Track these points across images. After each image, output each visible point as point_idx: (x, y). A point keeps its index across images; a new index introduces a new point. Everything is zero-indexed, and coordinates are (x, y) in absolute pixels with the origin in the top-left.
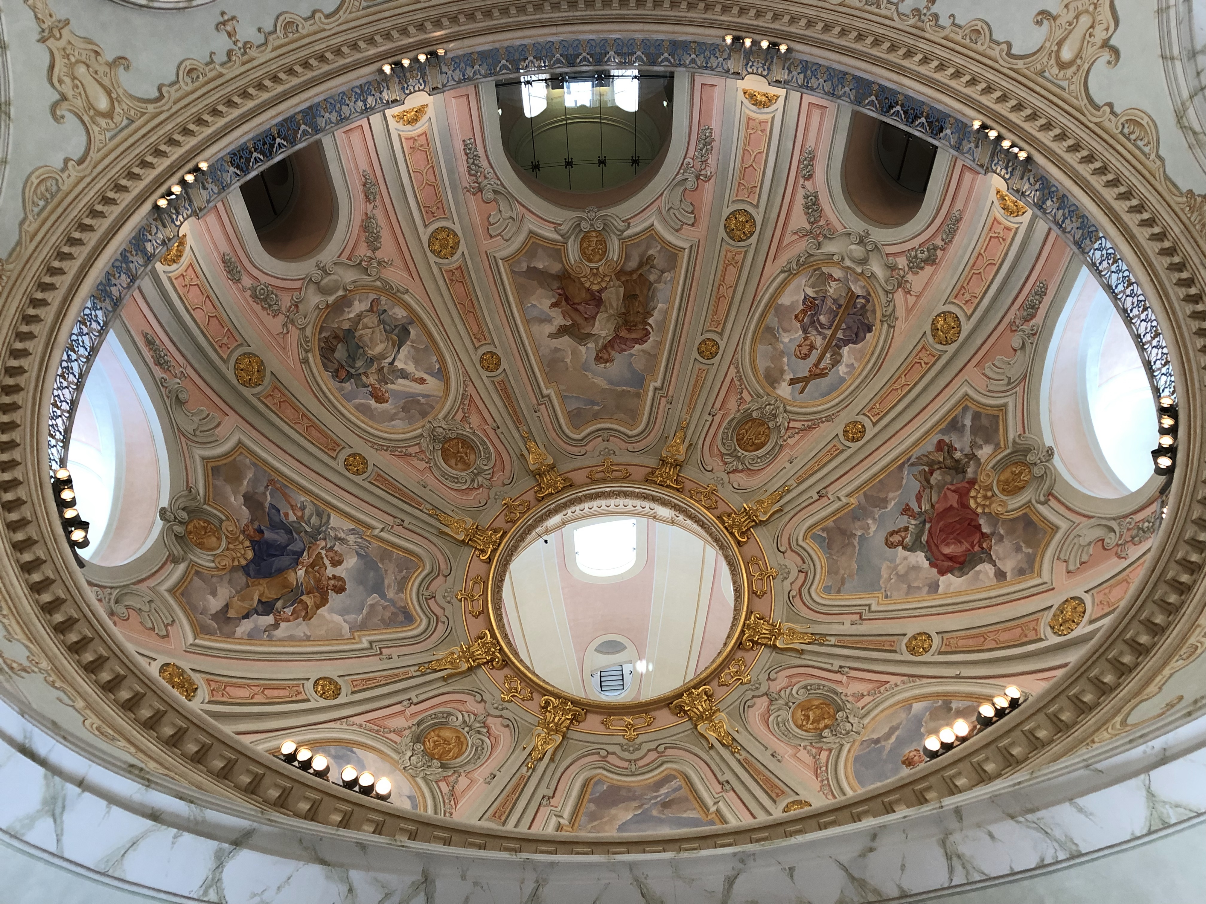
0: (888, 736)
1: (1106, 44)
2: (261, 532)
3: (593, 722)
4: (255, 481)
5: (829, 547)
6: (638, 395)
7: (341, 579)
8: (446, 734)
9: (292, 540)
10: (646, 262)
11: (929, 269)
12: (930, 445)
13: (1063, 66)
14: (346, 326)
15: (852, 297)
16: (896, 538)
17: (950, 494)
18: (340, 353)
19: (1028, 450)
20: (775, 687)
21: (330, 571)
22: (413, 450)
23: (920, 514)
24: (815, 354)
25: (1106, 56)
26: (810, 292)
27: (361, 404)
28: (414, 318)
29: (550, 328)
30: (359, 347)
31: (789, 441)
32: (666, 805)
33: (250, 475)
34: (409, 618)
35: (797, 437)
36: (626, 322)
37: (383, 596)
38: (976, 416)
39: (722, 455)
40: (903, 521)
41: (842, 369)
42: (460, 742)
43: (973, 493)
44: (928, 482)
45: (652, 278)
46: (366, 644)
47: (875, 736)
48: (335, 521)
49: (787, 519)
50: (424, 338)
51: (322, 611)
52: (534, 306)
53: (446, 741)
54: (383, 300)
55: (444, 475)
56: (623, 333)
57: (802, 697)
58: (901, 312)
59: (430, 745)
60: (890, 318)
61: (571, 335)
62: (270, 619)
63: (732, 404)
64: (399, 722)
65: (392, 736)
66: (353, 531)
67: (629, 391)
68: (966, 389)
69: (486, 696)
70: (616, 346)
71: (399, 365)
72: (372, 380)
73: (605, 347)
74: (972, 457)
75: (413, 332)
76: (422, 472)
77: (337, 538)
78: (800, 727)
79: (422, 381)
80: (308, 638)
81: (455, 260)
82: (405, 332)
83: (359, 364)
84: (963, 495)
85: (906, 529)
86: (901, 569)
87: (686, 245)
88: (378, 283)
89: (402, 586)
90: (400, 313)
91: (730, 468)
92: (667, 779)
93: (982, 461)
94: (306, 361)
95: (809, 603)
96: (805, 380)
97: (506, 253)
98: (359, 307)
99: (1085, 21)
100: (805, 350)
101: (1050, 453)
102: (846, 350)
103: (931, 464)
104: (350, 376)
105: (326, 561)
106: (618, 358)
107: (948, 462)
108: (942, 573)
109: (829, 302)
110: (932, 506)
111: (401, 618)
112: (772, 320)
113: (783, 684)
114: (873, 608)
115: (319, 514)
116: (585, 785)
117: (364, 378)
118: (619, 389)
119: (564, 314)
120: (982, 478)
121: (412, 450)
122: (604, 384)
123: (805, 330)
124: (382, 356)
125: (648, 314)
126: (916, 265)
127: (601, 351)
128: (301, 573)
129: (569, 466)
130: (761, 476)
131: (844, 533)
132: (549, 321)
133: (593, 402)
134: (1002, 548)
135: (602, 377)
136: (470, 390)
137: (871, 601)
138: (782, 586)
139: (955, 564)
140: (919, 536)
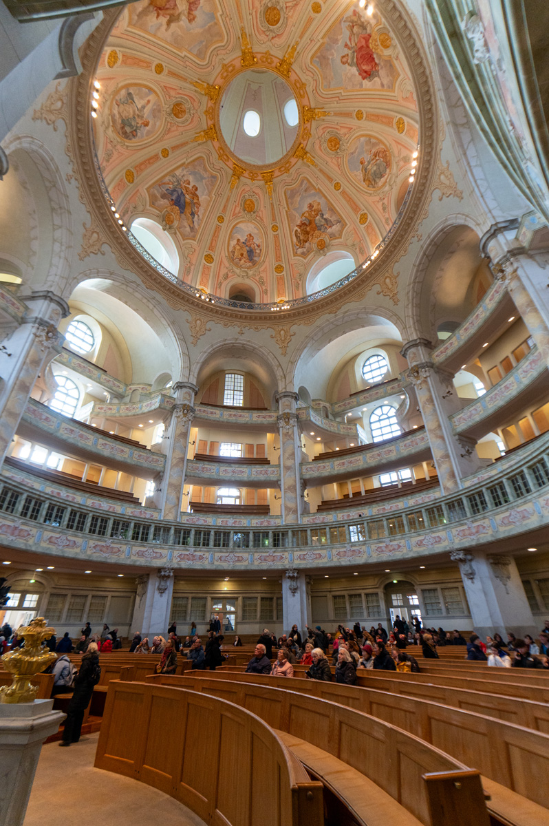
0: (355, 152)
2: (172, 200)
4: (158, 191)
5: (321, 65)
6: (216, 24)
7: (194, 186)
8: (248, 202)
9: (177, 192)
12: (350, 12)
14: (120, 121)
16: (345, 60)
17: (362, 40)
18: (128, 129)
20: (320, 133)
21: (190, 187)
22: (169, 127)
23: (352, 48)
27: (147, 133)
28: (127, 86)
29: (165, 26)
30: (128, 120)
31: (289, 14)
32: (306, 191)
33: (156, 192)
35: (292, 11)
37: (205, 178)
39: (264, 32)
40: (346, 51)
42: (252, 202)
43: (370, 41)
44: (352, 31)
46: (214, 196)
47: (352, 151)
48: (178, 172)
49: (302, 55)
50: (135, 88)
51: (200, 199)
52: (151, 26)
53: (249, 205)
54: (117, 98)
55: (183, 123)
57: (328, 137)
59: (247, 209)
61: (173, 21)
62: (196, 216)
63: (257, 4)
64: (238, 209)
65: (240, 214)
66: (183, 170)
67: (211, 25)
69: (248, 183)
70: (193, 8)
71: (139, 107)
72: (140, 122)
73: (189, 13)
75: (131, 91)
76: (177, 130)
77: (183, 176)
78: (331, 149)
79: (149, 101)
80: (206, 210)
81: (120, 56)
82: (130, 94)
83: (133, 123)
84: (367, 41)
85: (348, 55)
86: (349, 75)
88: (112, 96)
89: (205, 170)
90: (123, 92)
91: (270, 37)
93: (373, 25)
94: (127, 146)
95: (321, 94)
98: (116, 112)
104: (135, 130)
105: (187, 186)
106: (197, 13)
107: (359, 22)
108: (364, 78)
110: (356, 45)
111: (213, 179)
113: (322, 132)
114: (343, 94)
115: (173, 177)
116: (285, 194)
117: (138, 125)
118: (207, 27)
119: (163, 16)
120: (373, 35)
122: (201, 30)
124: (134, 112)
127: (189, 16)
128: (187, 196)
129: (213, 79)
130: (284, 37)
131: (324, 57)
132: (161, 25)
133: (201, 42)
134: (382, 72)
135: (197, 27)
136: (162, 84)
137: (342, 91)
138: (309, 89)
139: (367, 75)
140: (353, 59)
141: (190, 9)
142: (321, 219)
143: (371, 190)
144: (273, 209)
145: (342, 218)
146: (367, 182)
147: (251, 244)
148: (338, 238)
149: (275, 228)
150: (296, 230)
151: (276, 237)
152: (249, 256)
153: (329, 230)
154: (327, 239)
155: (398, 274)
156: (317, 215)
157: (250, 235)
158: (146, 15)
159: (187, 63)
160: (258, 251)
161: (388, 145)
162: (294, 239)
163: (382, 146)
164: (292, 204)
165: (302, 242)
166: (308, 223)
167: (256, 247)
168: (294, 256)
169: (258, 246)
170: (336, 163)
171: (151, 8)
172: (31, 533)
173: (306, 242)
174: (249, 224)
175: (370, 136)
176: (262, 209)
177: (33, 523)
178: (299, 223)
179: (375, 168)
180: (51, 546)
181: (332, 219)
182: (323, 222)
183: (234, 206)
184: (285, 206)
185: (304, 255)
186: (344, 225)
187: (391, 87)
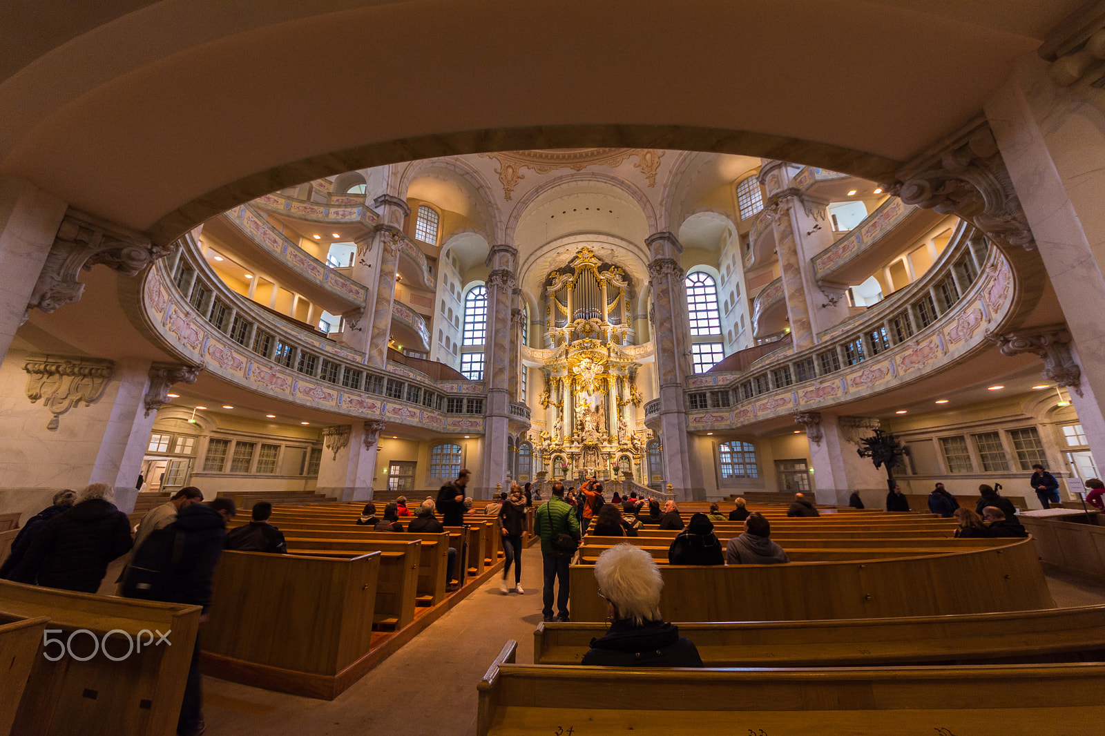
172: (834, 386)
177: (830, 376)
180: (860, 388)
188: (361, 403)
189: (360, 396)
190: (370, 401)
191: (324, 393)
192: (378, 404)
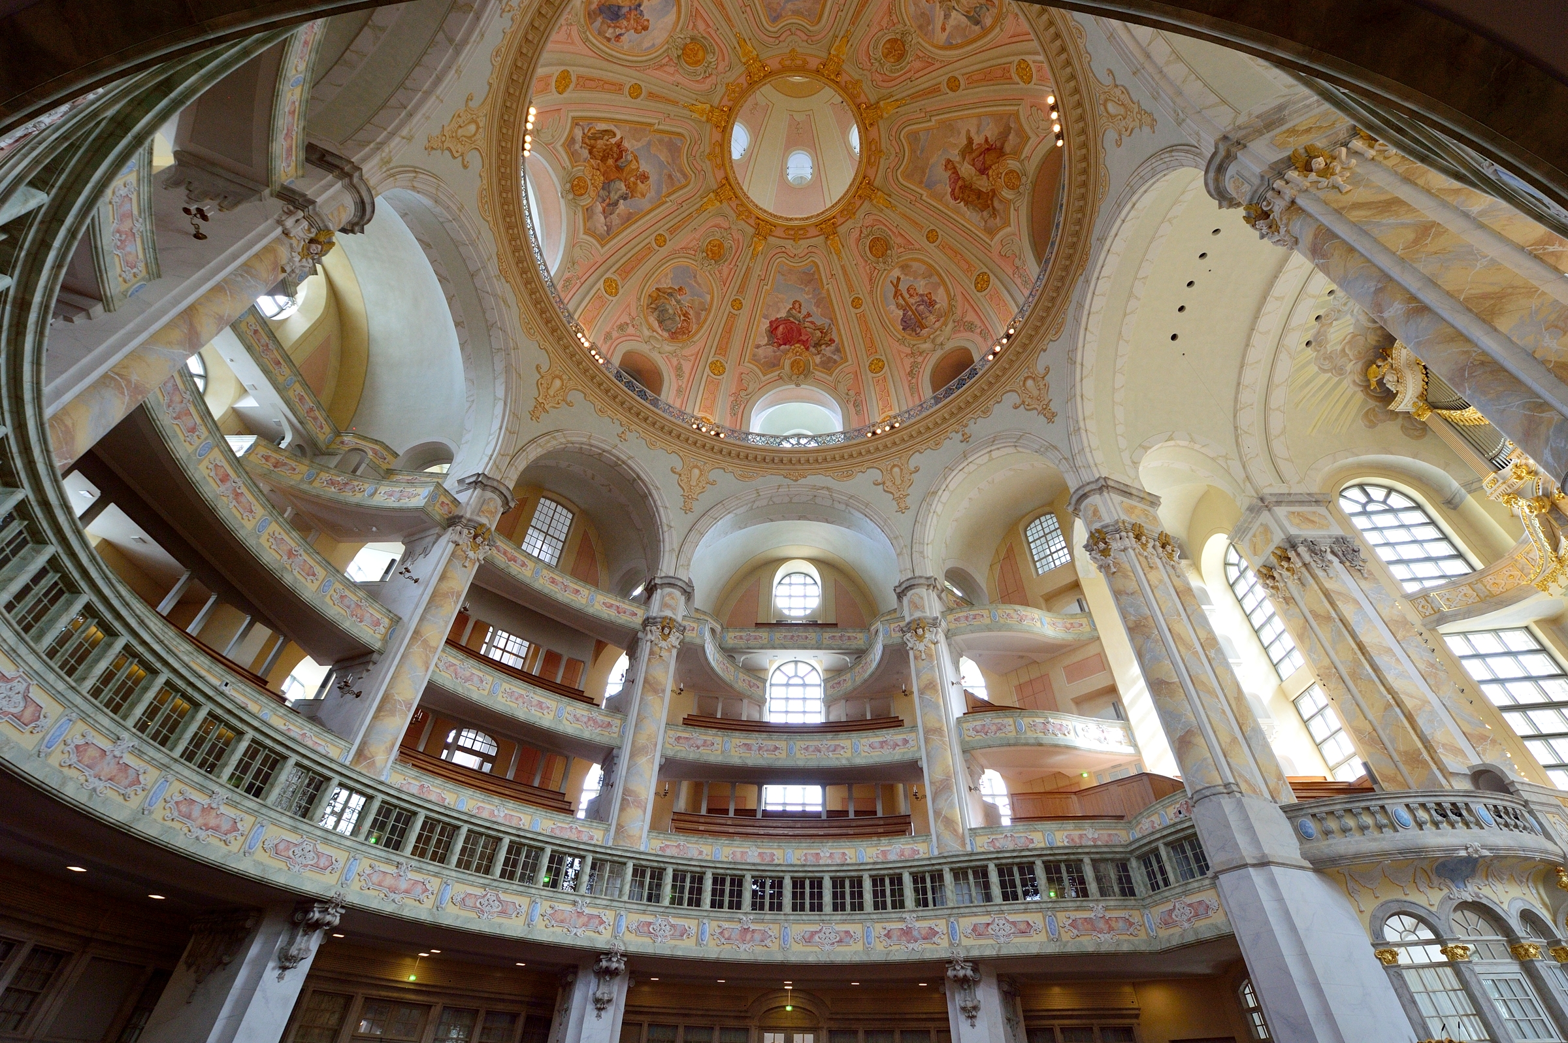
0: (696, 282)
1: (884, 483)
3: (717, 136)
5: (804, 272)
6: (921, 182)
8: (701, 54)
10: (994, 213)
11: (908, 370)
12: (835, 336)
13: (894, 466)
15: (923, 327)
16: (797, 306)
17: (807, 337)
19: (806, 376)
20: (735, 234)
23: (804, 321)
24: (907, 296)
25: (880, 481)
26: (937, 306)
28: (986, 32)
29: (973, 134)
31: (868, 267)
32: (670, 176)
34: (775, 19)
35: (868, 272)
36: (965, 187)
38: (835, 362)
39: (874, 226)
40: (804, 312)
41: (893, 307)
42: (697, 63)
43: (802, 347)
44: (818, 329)
45: (985, 213)
47: (698, 276)
49: (825, 255)
52: (988, 124)
53: (696, 55)
55: (878, 40)
56: (960, 183)
57: (726, 245)
58: (902, 348)
59: (691, 46)
60: (902, 341)
61: (967, 146)
63: (899, 240)
64: (701, 26)
65: (691, 25)
67: (924, 177)
68: (850, 362)
69: (729, 74)
70: (953, 176)
71: (954, 13)
73: (955, 168)
74: (819, 353)
75: (977, 28)
76: (879, 23)
78: (709, 242)
79: (944, 29)
81: (1015, 76)
82: (977, 23)
84: (804, 343)
85: (799, 312)
87: (992, 244)
89: (796, 13)
90: (988, 21)
91: (864, 230)
92: (685, 176)
93: (814, 357)
95: (777, 256)
96: (896, 286)
97: (1021, 114)
99: (898, 482)
100: (912, 291)
101: (798, 385)
102: (901, 313)
103: (826, 334)
106: (946, 175)
107: (823, 342)
108: (771, 323)
109: (927, 314)
110: (805, 327)
111: (774, 15)
112: (935, 279)
113: (735, 237)
114: (764, 287)
116: (679, 134)
118: (927, 171)
119: (980, 145)
120: (807, 353)
121: (894, 17)
122: (931, 161)
123: (922, 295)
125: (966, 204)
126: (914, 365)
127: (953, 164)
129: (882, 129)
130: (854, 246)
131: (809, 282)
132: (978, 133)
133: (922, 151)
134: (770, 349)
135: (937, 161)
136: (937, 65)
137: (768, 287)
138: (789, 244)
139: (773, 329)
140: (794, 317)
141: (955, 172)
142: (619, 193)
143: (644, 301)
144: (668, 101)
145: (614, 238)
146: (655, 295)
147: (629, 21)
148: (585, 225)
149: (635, 92)
150: (614, 135)
151: (618, 88)
152: (610, 7)
153: (599, 208)
154: (586, 201)
155: (570, 404)
156: (628, 187)
157: (645, 28)
158: (1000, 133)
159: (923, 115)
160: (609, 33)
161: (695, 339)
162: (602, 126)
163: (694, 327)
164: (661, 141)
165: (591, 140)
166: (619, 163)
167: (618, 31)
168: (573, 118)
169: (618, 37)
170: (691, 245)
171: (998, 145)
173: (590, 153)
174: (665, 35)
175: (709, 311)
176: (678, 78)
178: (626, 144)
179: (671, 311)
181: (614, 216)
182: (614, 196)
183: (711, 24)
184: (661, 127)
185: (571, 141)
186: (603, 240)
187: (755, 359)
188: (907, 933)
189: (903, 920)
190: (925, 924)
191: (837, 933)
192: (941, 926)
